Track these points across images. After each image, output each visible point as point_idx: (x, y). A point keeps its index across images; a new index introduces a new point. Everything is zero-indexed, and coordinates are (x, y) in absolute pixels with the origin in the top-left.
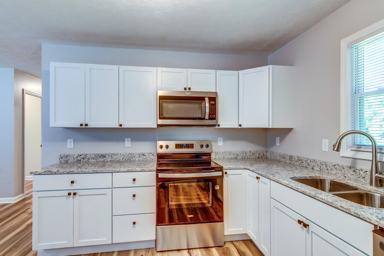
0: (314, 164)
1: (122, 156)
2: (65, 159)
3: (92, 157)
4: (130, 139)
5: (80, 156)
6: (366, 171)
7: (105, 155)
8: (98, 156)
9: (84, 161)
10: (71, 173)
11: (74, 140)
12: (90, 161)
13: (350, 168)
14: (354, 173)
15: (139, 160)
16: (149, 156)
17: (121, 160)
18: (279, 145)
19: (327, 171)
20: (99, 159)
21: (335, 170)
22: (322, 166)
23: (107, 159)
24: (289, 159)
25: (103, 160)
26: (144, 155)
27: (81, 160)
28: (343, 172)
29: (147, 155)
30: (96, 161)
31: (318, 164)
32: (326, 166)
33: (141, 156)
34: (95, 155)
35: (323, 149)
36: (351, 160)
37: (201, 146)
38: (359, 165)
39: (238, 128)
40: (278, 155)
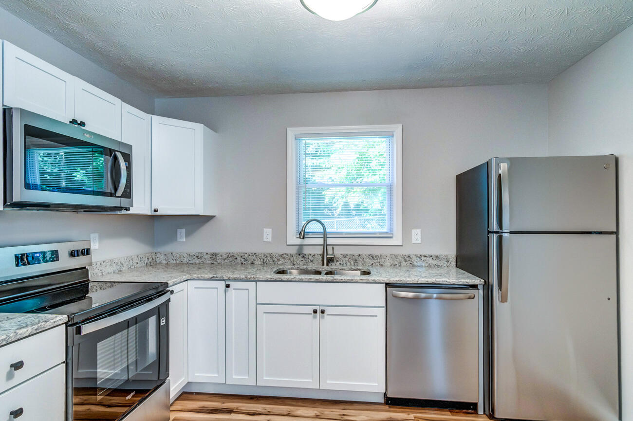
0: (254, 257)
6: (314, 255)
13: (300, 255)
14: (303, 259)
18: (183, 240)
19: (273, 263)
21: (283, 260)
22: (265, 259)
24: (210, 258)
28: (292, 259)
31: (261, 257)
32: (271, 257)
35: (265, 240)
36: (297, 247)
37: (73, 254)
38: (306, 251)
39: (150, 214)
40: (185, 255)
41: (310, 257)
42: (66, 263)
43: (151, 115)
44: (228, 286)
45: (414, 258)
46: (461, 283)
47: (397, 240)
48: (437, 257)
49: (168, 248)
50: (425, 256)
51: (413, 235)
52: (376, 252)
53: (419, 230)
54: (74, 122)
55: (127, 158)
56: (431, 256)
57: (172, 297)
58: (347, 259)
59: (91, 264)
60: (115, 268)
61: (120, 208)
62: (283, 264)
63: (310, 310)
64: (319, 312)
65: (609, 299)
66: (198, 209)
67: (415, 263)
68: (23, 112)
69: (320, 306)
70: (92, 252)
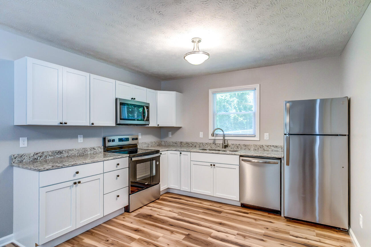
0: (196, 144)
1: (77, 151)
2: (19, 160)
3: (50, 154)
4: (82, 136)
5: (37, 155)
6: (220, 144)
7: (62, 151)
8: (55, 153)
9: (41, 159)
10: (75, 165)
11: (28, 138)
12: (47, 158)
13: (214, 143)
14: (215, 145)
15: (90, 154)
16: (98, 149)
17: (76, 155)
18: (171, 136)
19: (203, 147)
20: (56, 155)
21: (207, 145)
23: (63, 155)
24: (180, 144)
25: (59, 156)
26: (94, 149)
27: (37, 158)
29: (96, 148)
30: (53, 157)
31: (199, 144)
32: (203, 144)
33: (92, 150)
34: (53, 152)
35: (200, 137)
36: (213, 140)
37: (133, 139)
38: (217, 142)
39: (156, 126)
40: (171, 142)
41: (218, 145)
42: (131, 142)
43: (157, 91)
44: (181, 153)
45: (265, 147)
46: (272, 157)
47: (257, 138)
48: (276, 147)
49: (166, 139)
50: (270, 146)
51: (265, 136)
52: (247, 143)
53: (268, 134)
54: (132, 99)
55: (148, 108)
56: (273, 146)
57: (161, 155)
58: (234, 146)
59: (138, 143)
60: (146, 145)
61: (146, 125)
62: (207, 147)
63: (209, 164)
64: (213, 165)
65: (343, 167)
66: (174, 124)
67: (265, 149)
68: (120, 99)
69: (214, 163)
70: (138, 139)
